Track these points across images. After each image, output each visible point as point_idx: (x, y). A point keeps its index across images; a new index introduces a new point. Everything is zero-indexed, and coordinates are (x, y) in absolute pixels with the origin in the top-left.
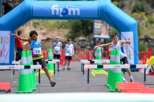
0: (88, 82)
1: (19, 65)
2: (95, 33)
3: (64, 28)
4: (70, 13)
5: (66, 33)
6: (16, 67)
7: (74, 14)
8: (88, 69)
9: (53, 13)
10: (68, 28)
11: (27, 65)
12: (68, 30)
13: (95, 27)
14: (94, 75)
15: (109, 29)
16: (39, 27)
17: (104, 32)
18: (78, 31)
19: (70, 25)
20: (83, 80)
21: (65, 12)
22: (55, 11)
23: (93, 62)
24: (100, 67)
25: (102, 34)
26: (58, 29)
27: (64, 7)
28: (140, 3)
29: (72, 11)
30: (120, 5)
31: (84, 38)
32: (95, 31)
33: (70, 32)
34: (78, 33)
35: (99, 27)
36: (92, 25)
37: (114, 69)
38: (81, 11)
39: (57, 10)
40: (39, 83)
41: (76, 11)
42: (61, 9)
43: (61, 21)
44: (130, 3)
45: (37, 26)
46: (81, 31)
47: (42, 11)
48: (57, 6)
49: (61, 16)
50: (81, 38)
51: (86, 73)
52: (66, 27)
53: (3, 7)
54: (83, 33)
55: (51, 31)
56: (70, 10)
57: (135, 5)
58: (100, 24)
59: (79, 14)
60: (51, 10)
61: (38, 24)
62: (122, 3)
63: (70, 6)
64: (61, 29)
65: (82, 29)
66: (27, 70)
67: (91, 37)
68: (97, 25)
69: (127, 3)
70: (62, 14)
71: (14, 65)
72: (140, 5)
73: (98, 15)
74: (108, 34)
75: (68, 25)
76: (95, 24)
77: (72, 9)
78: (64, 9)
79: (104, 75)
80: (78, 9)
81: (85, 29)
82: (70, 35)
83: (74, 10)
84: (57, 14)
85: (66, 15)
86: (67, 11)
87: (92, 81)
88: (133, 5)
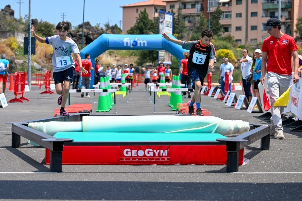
0: (154, 103)
1: (98, 90)
2: (160, 59)
3: (134, 55)
4: (139, 45)
5: (136, 60)
6: (96, 91)
7: (142, 45)
8: (154, 92)
9: (125, 45)
10: (137, 56)
11: (104, 89)
12: (137, 58)
13: (160, 55)
14: (159, 96)
15: (171, 57)
16: (114, 55)
17: (167, 59)
18: (146, 58)
19: (139, 53)
20: (150, 100)
21: (135, 43)
22: (127, 43)
23: (158, 86)
24: (164, 90)
25: (165, 60)
26: (129, 56)
27: (134, 40)
28: (196, 35)
29: (141, 43)
30: (180, 36)
31: (151, 64)
32: (160, 58)
33: (139, 59)
34: (146, 60)
35: (163, 55)
36: (157, 53)
37: (175, 92)
38: (148, 43)
39: (129, 42)
40: (115, 103)
41: (144, 43)
42: (132, 42)
43: (131, 51)
44: (188, 35)
45: (112, 54)
46: (148, 58)
47: (116, 43)
48: (129, 39)
49: (132, 47)
50: (148, 64)
51: (153, 94)
52: (136, 55)
53: (85, 38)
54: (150, 59)
55: (124, 58)
56: (139, 42)
57: (192, 36)
58: (163, 53)
59: (146, 45)
60: (124, 42)
61: (113, 52)
62: (181, 35)
63: (139, 38)
64: (132, 57)
65: (149, 56)
66: (105, 93)
67: (156, 63)
68: (161, 54)
69: (185, 34)
70: (133, 45)
71: (94, 88)
72: (195, 37)
73: (162, 46)
74: (170, 61)
75: (138, 53)
76: (160, 52)
77: (141, 41)
78: (135, 41)
79: (167, 96)
80: (146, 42)
81: (151, 57)
82: (139, 61)
83: (142, 42)
84: (129, 45)
85: (136, 46)
86: (137, 43)
87: (158, 101)
88: (190, 36)
